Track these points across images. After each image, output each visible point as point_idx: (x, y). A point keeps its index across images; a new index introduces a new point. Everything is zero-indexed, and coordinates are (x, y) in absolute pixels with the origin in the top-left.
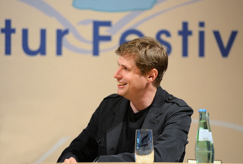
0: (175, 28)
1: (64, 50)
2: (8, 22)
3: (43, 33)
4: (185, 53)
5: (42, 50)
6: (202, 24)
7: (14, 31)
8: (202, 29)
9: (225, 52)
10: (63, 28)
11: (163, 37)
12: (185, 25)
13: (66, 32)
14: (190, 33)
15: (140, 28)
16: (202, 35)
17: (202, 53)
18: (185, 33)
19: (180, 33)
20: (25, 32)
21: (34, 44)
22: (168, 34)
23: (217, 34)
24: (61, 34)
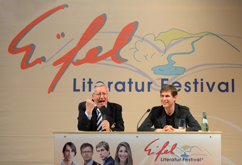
0: (192, 81)
1: (151, 89)
2: (130, 80)
3: (143, 83)
4: (196, 91)
5: (143, 90)
6: (202, 80)
7: (132, 83)
8: (202, 81)
9: (211, 90)
10: (150, 82)
11: (188, 84)
12: (196, 80)
13: (152, 83)
14: (198, 83)
15: (178, 81)
16: (202, 83)
17: (202, 91)
18: (196, 83)
19: (194, 83)
20: (136, 83)
21: (140, 88)
22: (189, 83)
23: (208, 83)
24: (149, 84)
